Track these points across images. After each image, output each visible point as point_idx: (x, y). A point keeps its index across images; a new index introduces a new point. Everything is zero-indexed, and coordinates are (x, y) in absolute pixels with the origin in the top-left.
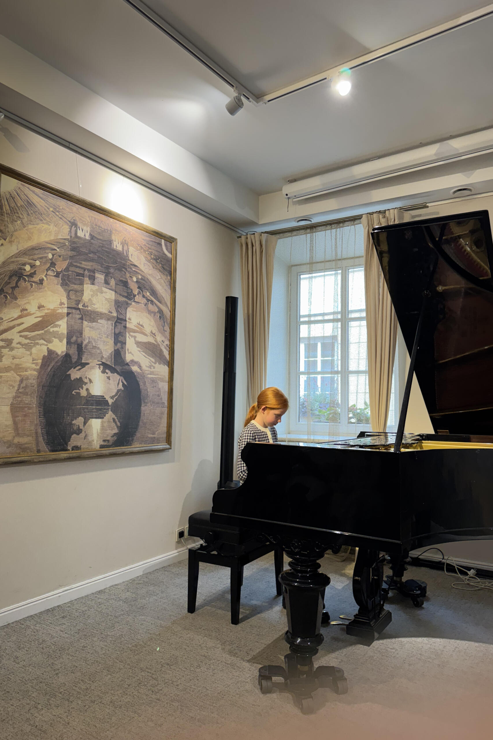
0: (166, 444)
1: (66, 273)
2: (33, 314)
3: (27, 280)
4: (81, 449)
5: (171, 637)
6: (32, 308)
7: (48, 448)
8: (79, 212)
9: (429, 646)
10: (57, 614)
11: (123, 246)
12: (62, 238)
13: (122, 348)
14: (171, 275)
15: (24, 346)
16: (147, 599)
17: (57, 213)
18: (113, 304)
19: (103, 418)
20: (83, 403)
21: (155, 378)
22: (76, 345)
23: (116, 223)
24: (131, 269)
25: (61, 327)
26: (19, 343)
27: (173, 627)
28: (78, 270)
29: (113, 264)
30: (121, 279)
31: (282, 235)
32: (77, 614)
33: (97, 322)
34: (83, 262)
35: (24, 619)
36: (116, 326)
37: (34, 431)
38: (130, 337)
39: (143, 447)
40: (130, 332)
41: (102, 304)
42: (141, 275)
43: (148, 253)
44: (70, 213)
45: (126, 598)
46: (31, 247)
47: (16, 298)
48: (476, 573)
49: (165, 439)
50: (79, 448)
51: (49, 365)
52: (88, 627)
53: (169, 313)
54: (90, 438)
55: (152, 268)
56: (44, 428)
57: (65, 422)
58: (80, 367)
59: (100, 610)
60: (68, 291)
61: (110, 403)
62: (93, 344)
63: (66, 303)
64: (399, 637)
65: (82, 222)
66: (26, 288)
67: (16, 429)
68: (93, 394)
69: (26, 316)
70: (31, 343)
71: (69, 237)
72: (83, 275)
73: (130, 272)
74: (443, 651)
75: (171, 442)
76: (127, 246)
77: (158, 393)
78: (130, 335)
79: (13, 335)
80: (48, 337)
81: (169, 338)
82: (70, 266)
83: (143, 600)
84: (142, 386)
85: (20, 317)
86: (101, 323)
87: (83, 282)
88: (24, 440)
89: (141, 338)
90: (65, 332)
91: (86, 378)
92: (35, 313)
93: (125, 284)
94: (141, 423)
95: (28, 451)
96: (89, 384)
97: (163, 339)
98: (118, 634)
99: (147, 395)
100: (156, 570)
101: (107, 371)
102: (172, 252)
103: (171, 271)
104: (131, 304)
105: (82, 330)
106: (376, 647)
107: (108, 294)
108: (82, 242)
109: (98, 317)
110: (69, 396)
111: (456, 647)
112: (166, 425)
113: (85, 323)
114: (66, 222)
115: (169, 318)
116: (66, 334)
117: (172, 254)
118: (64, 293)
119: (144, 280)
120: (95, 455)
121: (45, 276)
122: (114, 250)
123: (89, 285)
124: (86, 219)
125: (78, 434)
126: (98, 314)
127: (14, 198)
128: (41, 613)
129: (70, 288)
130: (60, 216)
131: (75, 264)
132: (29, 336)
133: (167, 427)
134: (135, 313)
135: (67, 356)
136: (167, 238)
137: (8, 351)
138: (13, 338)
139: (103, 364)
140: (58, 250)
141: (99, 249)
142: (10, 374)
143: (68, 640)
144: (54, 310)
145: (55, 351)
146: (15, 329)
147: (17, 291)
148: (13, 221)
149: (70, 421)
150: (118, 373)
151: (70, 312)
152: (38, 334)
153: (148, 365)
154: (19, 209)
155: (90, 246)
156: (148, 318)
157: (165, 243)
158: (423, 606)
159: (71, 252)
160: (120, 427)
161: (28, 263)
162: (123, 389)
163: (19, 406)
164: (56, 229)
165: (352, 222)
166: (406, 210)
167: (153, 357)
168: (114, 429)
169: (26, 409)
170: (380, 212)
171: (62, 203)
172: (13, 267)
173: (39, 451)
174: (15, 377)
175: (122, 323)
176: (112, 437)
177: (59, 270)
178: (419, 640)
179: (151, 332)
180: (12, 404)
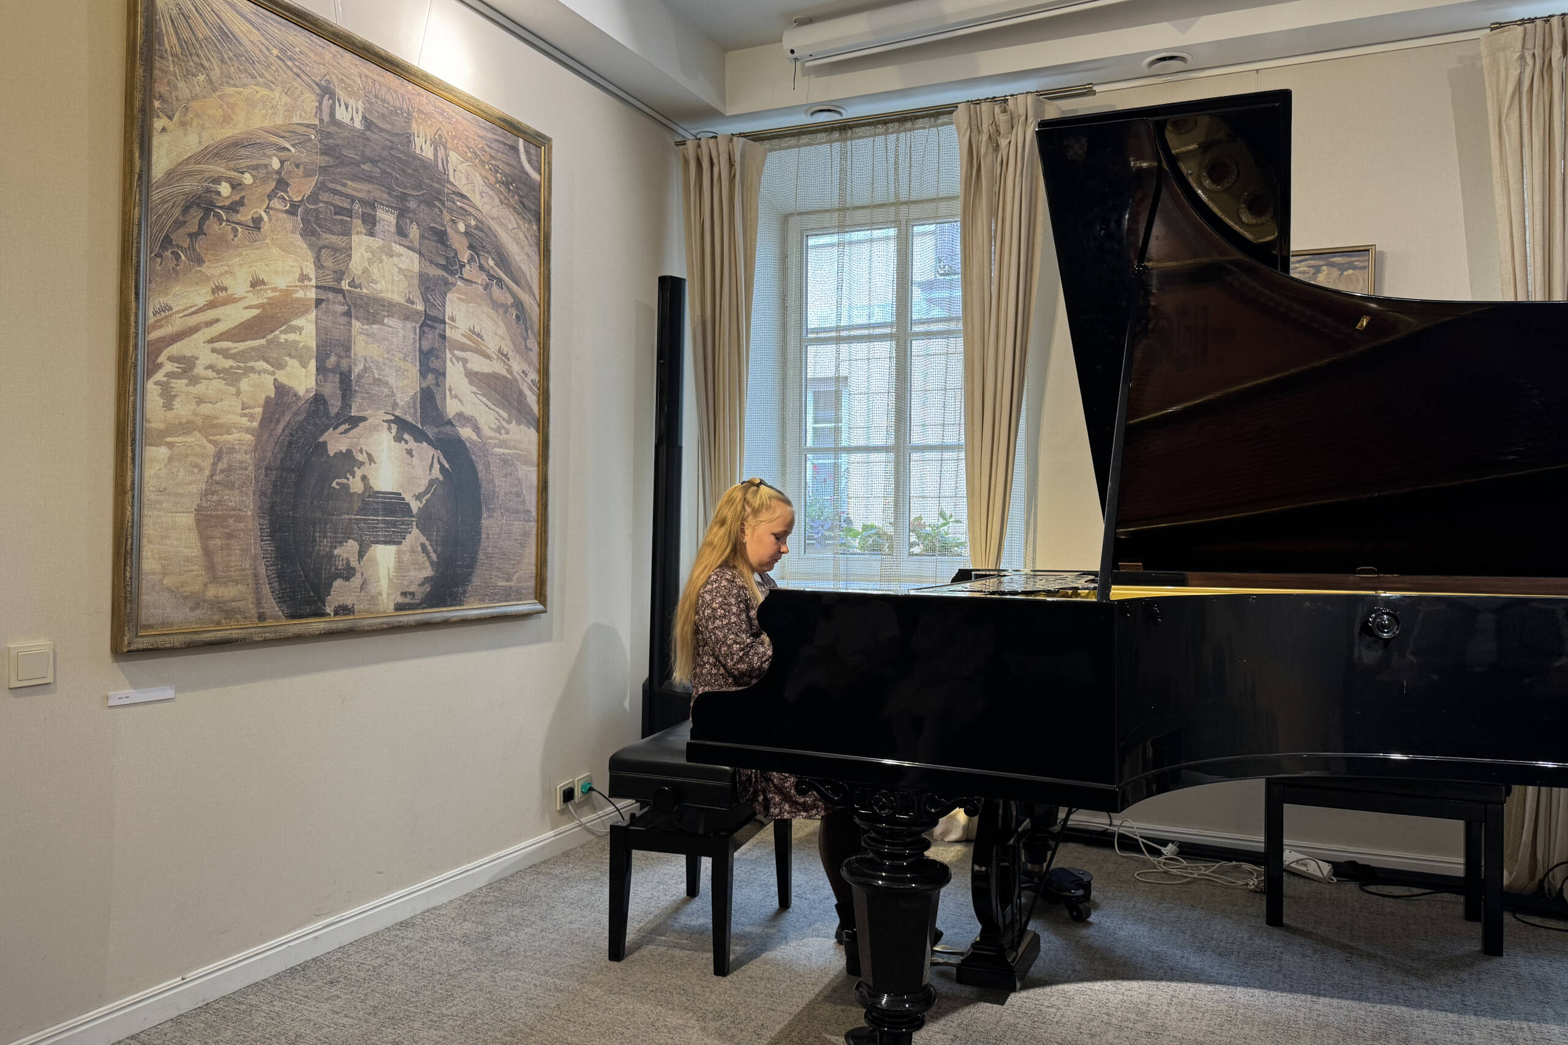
0: (536, 601)
1: (312, 207)
2: (241, 299)
3: (225, 218)
4: (354, 612)
5: (584, 1010)
6: (239, 285)
7: (282, 611)
8: (338, 63)
9: (1120, 997)
10: (314, 977)
11: (435, 149)
12: (302, 122)
13: (438, 385)
14: (539, 220)
15: (222, 375)
16: (513, 934)
17: (289, 63)
18: (416, 282)
19: (400, 543)
20: (356, 506)
21: (510, 454)
22: (338, 376)
23: (419, 94)
24: (454, 202)
25: (303, 332)
26: (210, 367)
27: (584, 990)
28: (338, 201)
29: (413, 189)
30: (432, 225)
31: (775, 142)
32: (362, 974)
33: (382, 323)
34: (349, 183)
35: (243, 992)
36: (422, 333)
37: (249, 572)
38: (455, 361)
39: (487, 608)
40: (455, 349)
41: (393, 280)
42: (476, 218)
43: (491, 169)
44: (319, 64)
45: (465, 935)
46: (231, 141)
47: (200, 261)
48: (1178, 850)
49: (532, 590)
50: (350, 610)
51: (278, 421)
52: (393, 1000)
53: (537, 309)
54: (372, 589)
55: (499, 204)
56: (272, 565)
57: (319, 550)
58: (346, 426)
59: (412, 962)
60: (317, 249)
61: (415, 510)
62: (373, 373)
63: (312, 275)
64: (1058, 983)
65: (345, 88)
66: (222, 238)
67: (210, 567)
68: (376, 489)
69: (225, 302)
70: (238, 368)
71: (317, 123)
72: (349, 213)
73: (451, 211)
74: (1149, 1004)
75: (545, 597)
76: (445, 148)
77: (515, 489)
78: (454, 355)
79: (196, 346)
80: (275, 355)
81: (537, 366)
82: (319, 189)
83: (506, 938)
84: (482, 474)
85: (211, 305)
86: (391, 327)
87: (351, 228)
88: (228, 592)
89: (478, 364)
90: (313, 344)
91: (361, 451)
92: (246, 297)
93: (441, 237)
94: (481, 556)
95: (239, 616)
96: (367, 465)
97: (526, 367)
98: (466, 1012)
99: (494, 492)
100: (517, 872)
101: (406, 436)
102: (540, 170)
103: (540, 213)
104: (454, 285)
105: (350, 341)
106: (1017, 1005)
107: (403, 258)
108: (346, 134)
109: (383, 311)
110: (325, 492)
111: (1173, 996)
112: (533, 560)
113: (356, 325)
114: (310, 86)
115: (536, 320)
116: (315, 349)
117: (540, 174)
118: (310, 253)
119: (481, 230)
120: (385, 626)
121: (265, 211)
122: (415, 157)
123: (365, 238)
124: (354, 81)
125: (347, 579)
126: (383, 306)
127: (189, 18)
128: (278, 976)
129: (321, 243)
130: (295, 69)
131: (331, 185)
132: (232, 352)
133: (537, 565)
134: (463, 306)
135: (319, 400)
136: (530, 135)
137: (187, 385)
138: (196, 353)
139: (398, 420)
140: (293, 150)
141: (385, 153)
142: (193, 439)
143: (356, 1031)
144: (287, 292)
145: (292, 388)
146: (200, 333)
147: (200, 245)
148: (188, 74)
149: (328, 549)
150: (430, 442)
151: (323, 298)
152: (252, 348)
153: (495, 427)
154: (202, 46)
155: (365, 146)
156: (492, 318)
157: (524, 146)
158: (1089, 919)
159: (322, 157)
160: (438, 563)
161: (225, 178)
162: (441, 478)
163: (214, 513)
164: (288, 99)
165: (933, 119)
166: (1049, 99)
167: (503, 408)
168: (425, 568)
169: (231, 521)
170: (993, 99)
171: (298, 38)
172: (190, 185)
173: (262, 617)
174: (204, 447)
175: (436, 329)
176: (422, 585)
177: (296, 199)
178: (1098, 986)
179: (500, 351)
180: (199, 509)
